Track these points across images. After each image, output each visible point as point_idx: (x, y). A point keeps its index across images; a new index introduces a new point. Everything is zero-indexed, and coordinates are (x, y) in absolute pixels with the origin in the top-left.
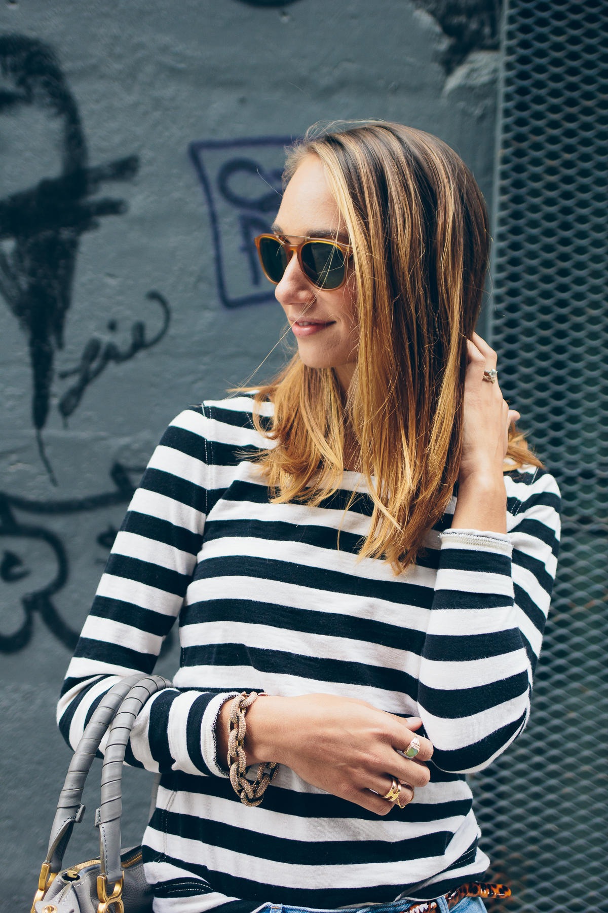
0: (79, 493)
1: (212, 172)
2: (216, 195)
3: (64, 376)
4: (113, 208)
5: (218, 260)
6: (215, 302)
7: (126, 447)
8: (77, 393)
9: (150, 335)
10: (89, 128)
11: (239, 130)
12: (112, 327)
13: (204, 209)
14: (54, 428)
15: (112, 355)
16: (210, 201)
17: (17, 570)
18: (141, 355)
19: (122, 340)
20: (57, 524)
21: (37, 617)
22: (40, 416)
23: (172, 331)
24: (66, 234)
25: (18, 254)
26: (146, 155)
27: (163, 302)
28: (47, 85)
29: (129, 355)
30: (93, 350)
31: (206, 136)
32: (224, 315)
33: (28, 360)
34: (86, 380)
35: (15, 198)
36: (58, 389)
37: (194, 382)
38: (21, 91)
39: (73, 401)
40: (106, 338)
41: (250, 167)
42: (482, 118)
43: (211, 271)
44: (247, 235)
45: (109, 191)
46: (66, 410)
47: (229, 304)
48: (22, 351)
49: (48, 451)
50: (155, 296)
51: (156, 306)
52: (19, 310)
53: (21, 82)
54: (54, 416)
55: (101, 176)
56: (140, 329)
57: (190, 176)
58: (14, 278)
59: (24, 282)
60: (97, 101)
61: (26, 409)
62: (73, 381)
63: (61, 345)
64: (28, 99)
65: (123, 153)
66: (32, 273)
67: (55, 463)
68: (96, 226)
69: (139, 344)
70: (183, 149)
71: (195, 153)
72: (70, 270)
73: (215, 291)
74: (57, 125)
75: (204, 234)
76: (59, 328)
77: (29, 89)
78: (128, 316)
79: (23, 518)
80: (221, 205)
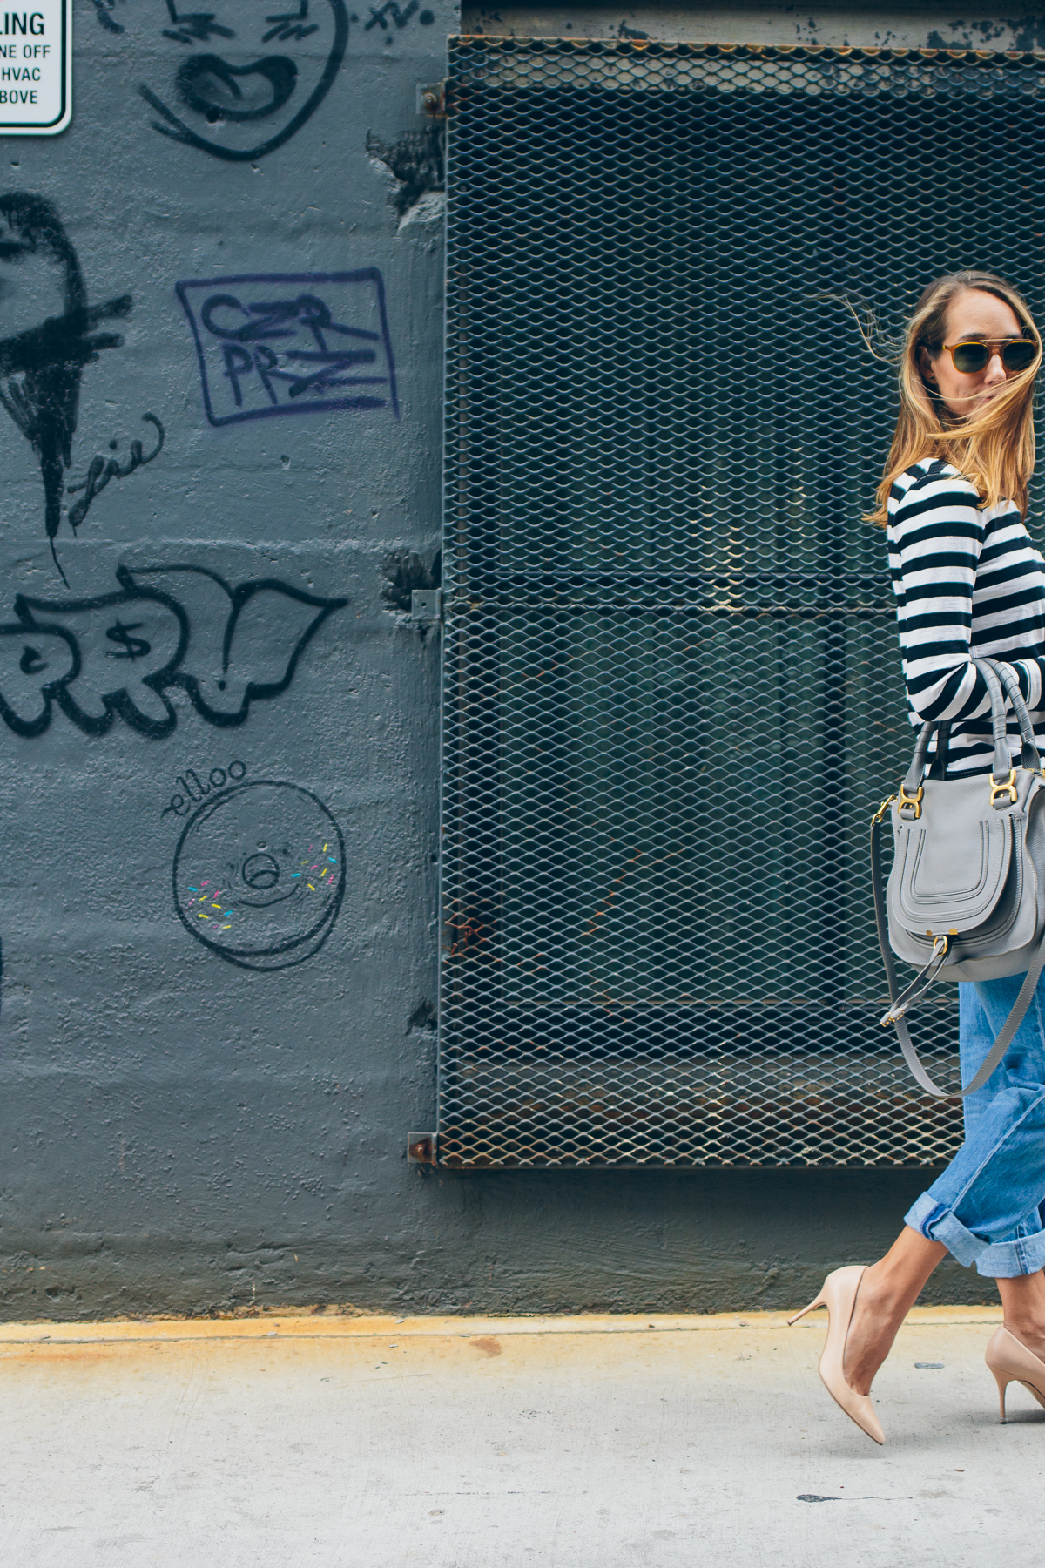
0: (89, 594)
1: (197, 309)
2: (201, 327)
3: (72, 490)
4: (110, 341)
5: (204, 384)
6: (203, 421)
7: (130, 551)
8: (85, 505)
9: (147, 452)
10: (86, 271)
11: (219, 270)
12: (113, 446)
13: (191, 340)
14: (64, 537)
15: (114, 470)
16: (196, 333)
17: (36, 663)
18: (139, 469)
19: (123, 457)
20: (70, 622)
21: (55, 703)
22: (52, 527)
23: (165, 448)
24: (69, 366)
25: (28, 384)
26: (138, 294)
27: (158, 424)
28: (48, 235)
29: (129, 471)
30: (97, 466)
31: (191, 276)
32: (213, 431)
33: (41, 477)
34: (91, 494)
35: (23, 336)
36: (68, 502)
37: (187, 492)
38: (27, 241)
39: (82, 512)
40: (108, 456)
41: (232, 302)
42: (432, 251)
43: (200, 393)
44: (229, 362)
45: (106, 327)
46: (75, 520)
47: (215, 423)
48: (36, 470)
49: (60, 556)
50: (149, 417)
51: (151, 425)
52: (30, 434)
53: (26, 234)
54: (64, 525)
55: (99, 314)
56: (138, 446)
57: (178, 311)
58: (26, 405)
59: (34, 409)
60: (93, 249)
61: (40, 521)
62: (80, 495)
63: (68, 464)
64: (32, 249)
65: (117, 293)
66: (41, 401)
67: (66, 567)
68: (97, 357)
69: (137, 461)
70: (171, 287)
71: (180, 290)
72: (74, 396)
73: (203, 411)
74: (58, 270)
75: (193, 361)
76: (67, 449)
77: (33, 240)
78: (127, 436)
79: (39, 616)
80: (205, 335)
